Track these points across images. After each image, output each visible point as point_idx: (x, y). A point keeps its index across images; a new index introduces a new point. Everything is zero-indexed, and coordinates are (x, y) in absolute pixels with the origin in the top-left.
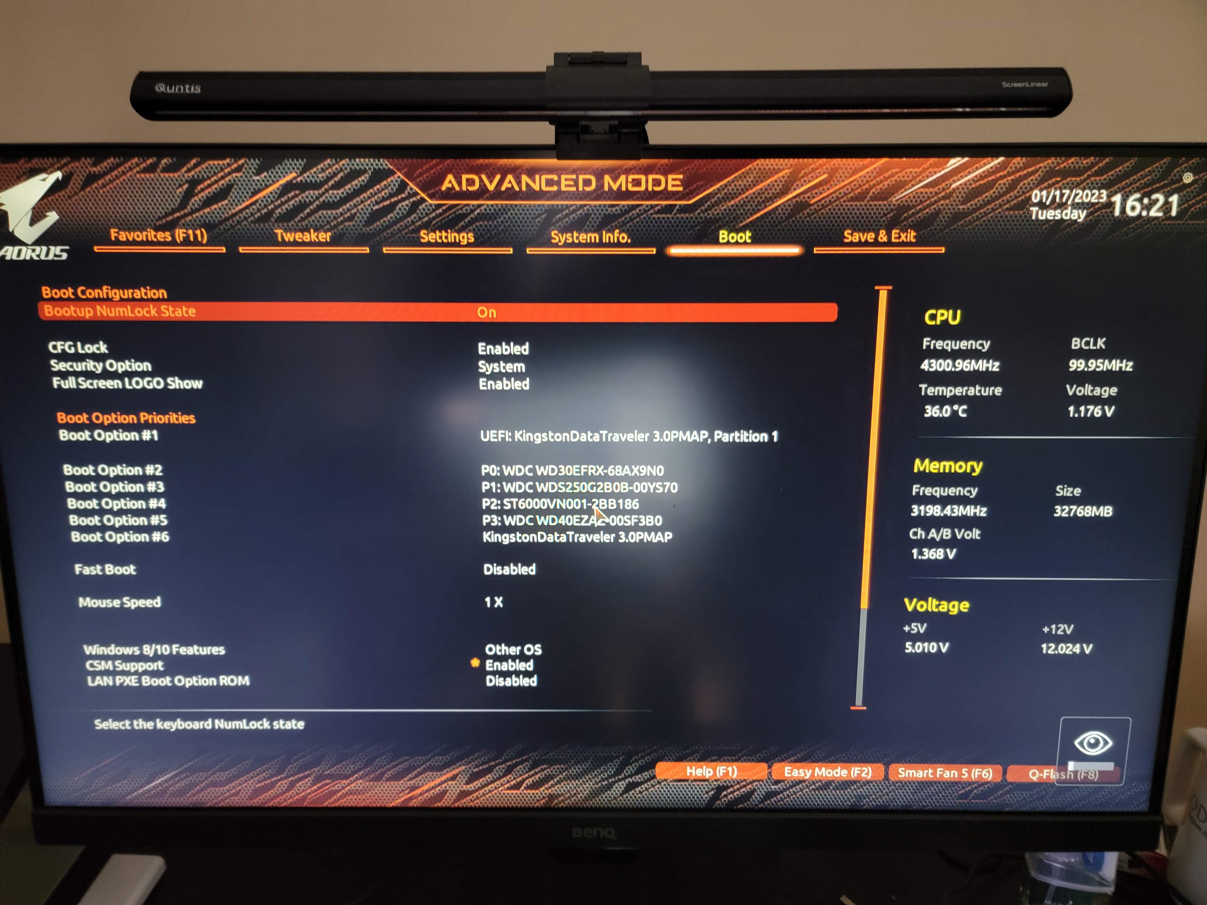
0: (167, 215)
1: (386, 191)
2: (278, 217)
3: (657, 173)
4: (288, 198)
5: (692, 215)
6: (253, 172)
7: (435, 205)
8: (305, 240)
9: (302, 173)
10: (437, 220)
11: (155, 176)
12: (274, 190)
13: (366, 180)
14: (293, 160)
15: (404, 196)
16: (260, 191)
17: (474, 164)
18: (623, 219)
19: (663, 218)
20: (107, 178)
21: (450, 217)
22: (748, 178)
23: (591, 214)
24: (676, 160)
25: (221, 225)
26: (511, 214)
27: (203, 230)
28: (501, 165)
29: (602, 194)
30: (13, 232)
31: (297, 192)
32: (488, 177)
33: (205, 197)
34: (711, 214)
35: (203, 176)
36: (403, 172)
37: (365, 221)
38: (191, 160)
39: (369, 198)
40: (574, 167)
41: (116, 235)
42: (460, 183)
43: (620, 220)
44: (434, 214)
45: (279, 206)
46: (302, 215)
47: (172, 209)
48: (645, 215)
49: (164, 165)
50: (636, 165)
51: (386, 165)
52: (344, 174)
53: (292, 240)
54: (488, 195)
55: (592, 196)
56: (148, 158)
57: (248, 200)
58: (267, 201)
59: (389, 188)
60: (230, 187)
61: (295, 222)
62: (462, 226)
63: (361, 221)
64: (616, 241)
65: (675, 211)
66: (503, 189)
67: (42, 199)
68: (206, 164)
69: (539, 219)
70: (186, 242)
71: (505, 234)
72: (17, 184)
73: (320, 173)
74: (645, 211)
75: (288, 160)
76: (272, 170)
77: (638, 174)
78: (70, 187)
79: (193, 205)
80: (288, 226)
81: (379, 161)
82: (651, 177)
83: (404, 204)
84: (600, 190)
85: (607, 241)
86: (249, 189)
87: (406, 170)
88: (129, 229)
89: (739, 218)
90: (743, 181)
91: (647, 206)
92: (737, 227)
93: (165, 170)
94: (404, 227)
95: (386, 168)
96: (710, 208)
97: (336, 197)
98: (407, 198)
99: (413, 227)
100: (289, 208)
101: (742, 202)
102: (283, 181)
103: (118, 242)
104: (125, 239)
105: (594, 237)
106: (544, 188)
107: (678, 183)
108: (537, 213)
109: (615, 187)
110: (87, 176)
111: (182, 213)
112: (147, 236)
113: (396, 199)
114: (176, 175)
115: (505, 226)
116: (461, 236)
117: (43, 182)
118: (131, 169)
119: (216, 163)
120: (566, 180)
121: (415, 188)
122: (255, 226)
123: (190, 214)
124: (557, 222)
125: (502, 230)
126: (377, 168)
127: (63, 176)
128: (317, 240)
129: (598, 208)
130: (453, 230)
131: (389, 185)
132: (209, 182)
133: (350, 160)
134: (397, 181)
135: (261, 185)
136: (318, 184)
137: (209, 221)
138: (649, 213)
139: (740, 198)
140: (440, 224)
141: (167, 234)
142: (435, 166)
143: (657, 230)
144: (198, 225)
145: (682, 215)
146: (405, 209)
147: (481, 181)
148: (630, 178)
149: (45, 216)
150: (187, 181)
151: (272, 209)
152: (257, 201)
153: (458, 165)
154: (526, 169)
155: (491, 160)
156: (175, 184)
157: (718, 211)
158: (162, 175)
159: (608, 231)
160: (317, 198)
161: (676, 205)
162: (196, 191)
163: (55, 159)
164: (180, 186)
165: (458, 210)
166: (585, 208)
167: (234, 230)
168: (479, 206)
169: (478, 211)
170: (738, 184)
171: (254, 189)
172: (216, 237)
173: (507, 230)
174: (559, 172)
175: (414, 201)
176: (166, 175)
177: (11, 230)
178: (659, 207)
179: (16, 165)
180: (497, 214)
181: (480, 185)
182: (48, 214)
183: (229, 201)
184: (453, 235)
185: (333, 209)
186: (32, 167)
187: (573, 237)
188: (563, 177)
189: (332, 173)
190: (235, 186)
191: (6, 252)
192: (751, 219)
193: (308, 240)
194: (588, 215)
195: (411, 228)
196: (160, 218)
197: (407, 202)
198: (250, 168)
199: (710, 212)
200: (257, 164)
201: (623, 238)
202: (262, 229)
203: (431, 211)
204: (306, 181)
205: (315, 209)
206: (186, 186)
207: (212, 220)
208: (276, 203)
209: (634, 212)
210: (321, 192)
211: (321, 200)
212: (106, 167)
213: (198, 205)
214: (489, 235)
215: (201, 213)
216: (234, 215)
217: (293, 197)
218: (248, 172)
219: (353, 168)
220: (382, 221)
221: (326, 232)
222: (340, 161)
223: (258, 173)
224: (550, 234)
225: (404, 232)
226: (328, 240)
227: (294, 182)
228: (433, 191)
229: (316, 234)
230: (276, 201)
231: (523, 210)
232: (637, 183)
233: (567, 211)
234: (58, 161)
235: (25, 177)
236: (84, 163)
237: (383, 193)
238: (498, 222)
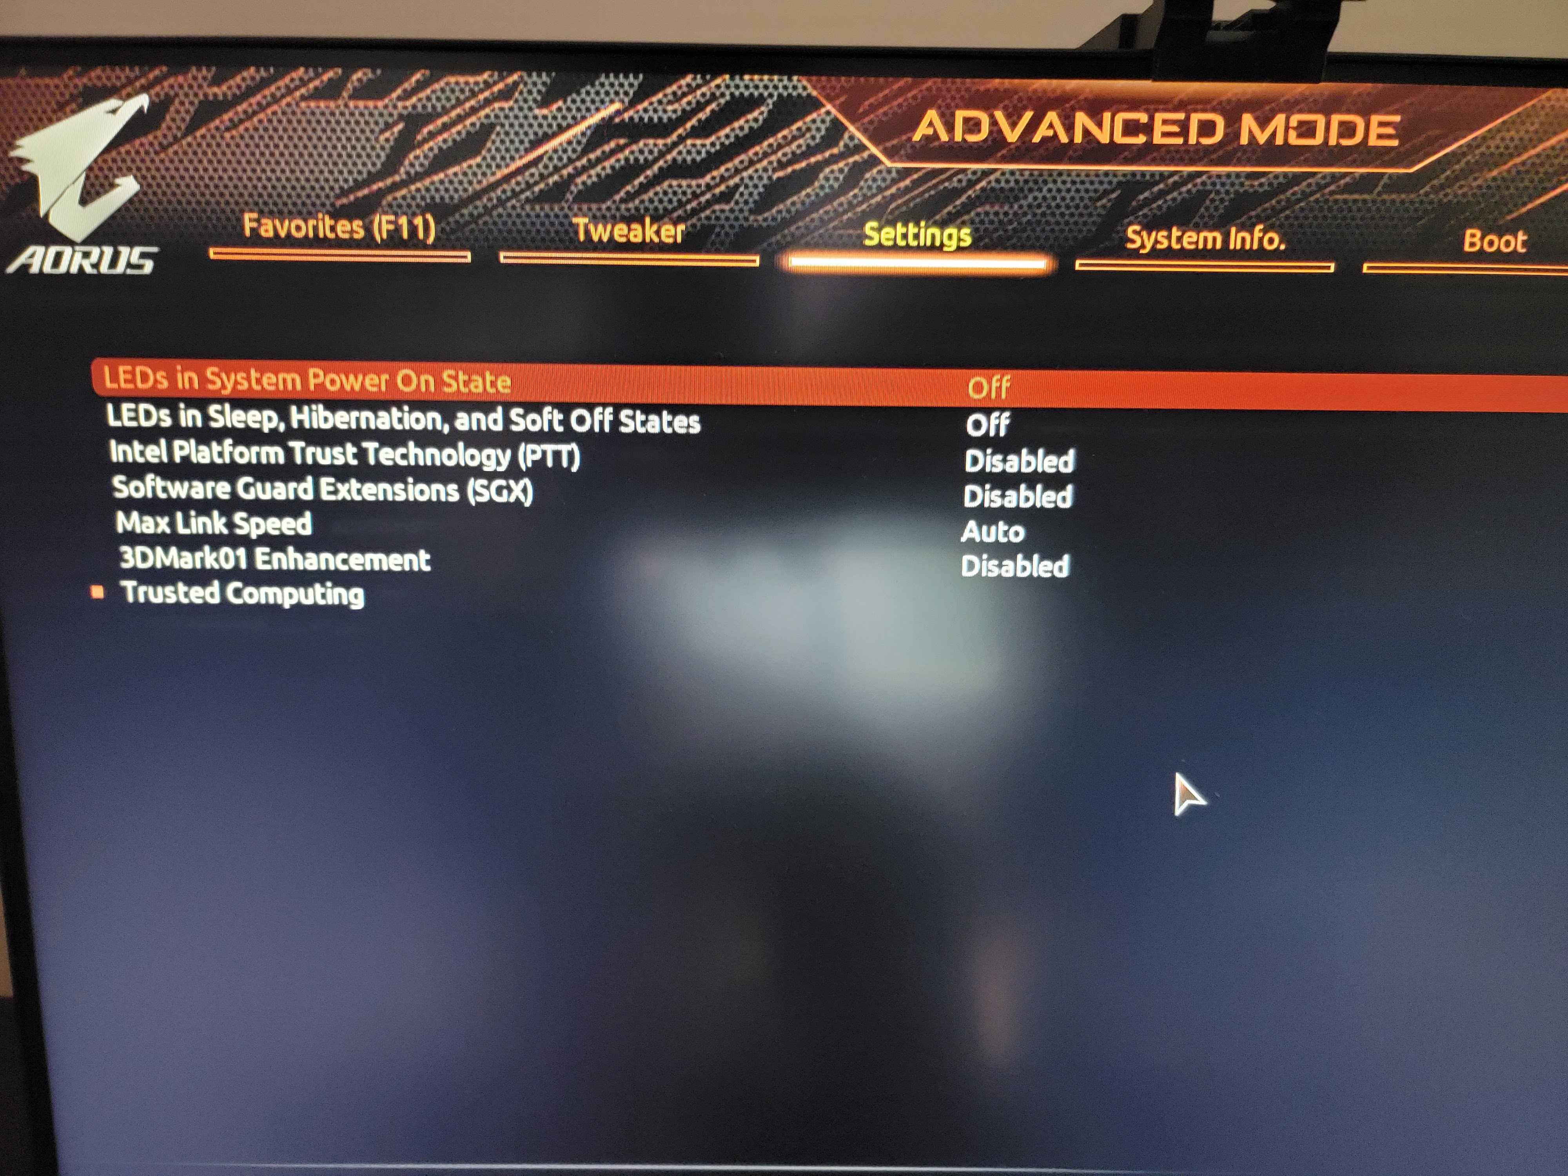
0: (358, 185)
1: (801, 141)
2: (580, 192)
3: (1348, 112)
4: (603, 152)
5: (1412, 196)
6: (535, 100)
7: (898, 171)
8: (633, 239)
9: (633, 103)
10: (900, 201)
11: (338, 107)
12: (575, 136)
13: (761, 118)
14: (616, 77)
15: (835, 151)
16: (547, 138)
17: (982, 88)
18: (1273, 202)
19: (1355, 201)
20: (239, 109)
21: (927, 195)
22: (1528, 125)
23: (1210, 192)
24: (1388, 85)
25: (466, 206)
26: (1050, 190)
27: (429, 217)
28: (1035, 91)
29: (1236, 151)
30: (47, 215)
31: (622, 141)
32: (1008, 116)
33: (436, 151)
34: (1451, 194)
35: (434, 107)
36: (838, 102)
37: (755, 202)
38: (412, 75)
39: (766, 155)
40: (1182, 96)
41: (255, 225)
42: (950, 128)
43: (1267, 205)
44: (893, 190)
45: (585, 169)
46: (629, 188)
47: (369, 173)
48: (1318, 196)
49: (356, 84)
50: (1307, 93)
51: (805, 88)
52: (718, 105)
53: (605, 239)
54: (1004, 152)
55: (1214, 156)
56: (327, 67)
57: (521, 157)
58: (560, 159)
59: (808, 135)
60: (487, 130)
61: (614, 202)
62: (949, 213)
63: (746, 202)
64: (1255, 247)
65: (1379, 188)
66: (1036, 139)
67: (107, 150)
68: (442, 83)
69: (1104, 201)
70: (394, 241)
71: (1034, 230)
72: (59, 119)
73: (670, 103)
74: (1320, 188)
75: (607, 77)
76: (574, 96)
77: (1310, 111)
78: (164, 126)
79: (412, 165)
80: (599, 209)
81: (790, 79)
82: (1336, 119)
83: (835, 167)
84: (1230, 142)
85: (1238, 247)
86: (526, 134)
87: (842, 99)
88: (281, 215)
89: (1506, 205)
90: (1518, 132)
91: (1324, 177)
92: (1501, 222)
93: (357, 95)
94: (832, 214)
95: (804, 94)
96: (1450, 182)
97: (699, 153)
98: (842, 156)
99: (850, 215)
100: (603, 174)
101: (1514, 171)
102: (594, 119)
103: (257, 240)
104: (271, 234)
105: (1212, 238)
106: (1119, 139)
107: (1390, 131)
108: (1101, 188)
109: (1262, 138)
110: (201, 102)
111: (389, 181)
112: (315, 228)
113: (819, 157)
114: (380, 104)
115: (1035, 215)
116: (947, 232)
117: (110, 115)
118: (290, 91)
119: (462, 80)
120: (1165, 122)
121: (859, 135)
122: (533, 209)
123: (404, 184)
124: (1141, 207)
125: (1029, 222)
126: (785, 94)
127: (152, 104)
128: (656, 240)
129: (1224, 179)
130: (931, 222)
131: (809, 129)
132: (445, 119)
133: (732, 78)
134: (823, 121)
135: (550, 126)
136: (665, 125)
137: (442, 198)
138: (1327, 190)
139: (1510, 164)
140: (904, 209)
141: (357, 224)
142: (901, 92)
143: (1339, 226)
144: (418, 206)
145: (1394, 196)
146: (836, 179)
147: (994, 123)
148: (1294, 120)
149: (113, 186)
150: (401, 117)
151: (569, 175)
152: (540, 158)
153: (948, 90)
154: (1086, 99)
155: (1016, 81)
156: (377, 123)
157: (1465, 189)
158: (351, 104)
159: (1242, 228)
160: (662, 154)
161: (1383, 174)
162: (419, 137)
163: (137, 69)
164: (388, 126)
165: (943, 181)
166: (1199, 181)
167: (491, 216)
168: (986, 173)
169: (983, 183)
170: (1508, 135)
171: (536, 134)
172: (453, 231)
173: (1039, 223)
174: (1152, 107)
175: (855, 162)
176: (361, 104)
177: (42, 213)
178: (1348, 179)
179: (57, 81)
180: (1021, 190)
181: (991, 132)
182: (118, 181)
183: (484, 158)
184: (931, 231)
185: (694, 177)
186: (90, 84)
187: (1169, 238)
188: (1159, 117)
189: (694, 105)
190: (498, 128)
191: (32, 256)
192: (1530, 206)
193: (639, 240)
194: (1203, 195)
195: (845, 217)
196: (344, 193)
197: (841, 164)
198: (530, 92)
199: (1449, 191)
200: (544, 84)
201: (1271, 241)
202: (547, 216)
203: (888, 182)
204: (641, 119)
205: (655, 176)
206: (401, 126)
207: (447, 196)
208: (579, 164)
209: (1296, 188)
210: (669, 141)
211: (669, 157)
212: (239, 87)
213: (422, 165)
214: (1001, 232)
215: (427, 182)
216: (493, 187)
217: (613, 152)
218: (525, 101)
219: (737, 93)
220: (789, 202)
221: (675, 224)
222: (712, 79)
223: (545, 102)
224: (1125, 231)
225: (831, 225)
226: (679, 240)
227: (617, 120)
228: (895, 142)
229: (655, 227)
230: (579, 158)
231: (1074, 183)
232: (1307, 130)
233: (1162, 186)
234: (144, 74)
235: (74, 106)
236: (195, 78)
237: (794, 146)
238: (1021, 207)
